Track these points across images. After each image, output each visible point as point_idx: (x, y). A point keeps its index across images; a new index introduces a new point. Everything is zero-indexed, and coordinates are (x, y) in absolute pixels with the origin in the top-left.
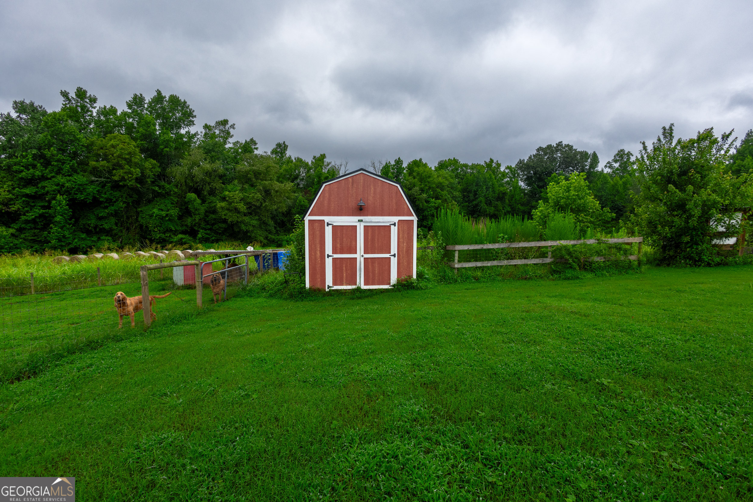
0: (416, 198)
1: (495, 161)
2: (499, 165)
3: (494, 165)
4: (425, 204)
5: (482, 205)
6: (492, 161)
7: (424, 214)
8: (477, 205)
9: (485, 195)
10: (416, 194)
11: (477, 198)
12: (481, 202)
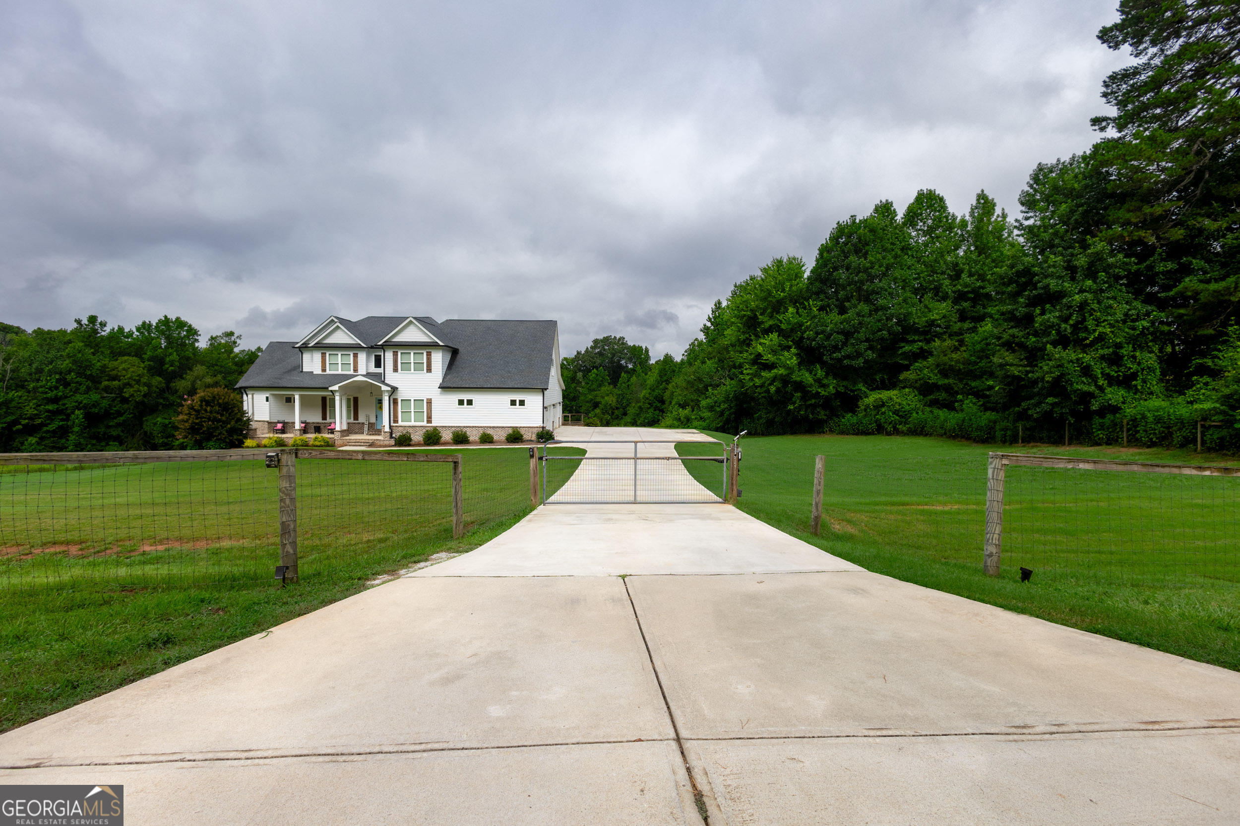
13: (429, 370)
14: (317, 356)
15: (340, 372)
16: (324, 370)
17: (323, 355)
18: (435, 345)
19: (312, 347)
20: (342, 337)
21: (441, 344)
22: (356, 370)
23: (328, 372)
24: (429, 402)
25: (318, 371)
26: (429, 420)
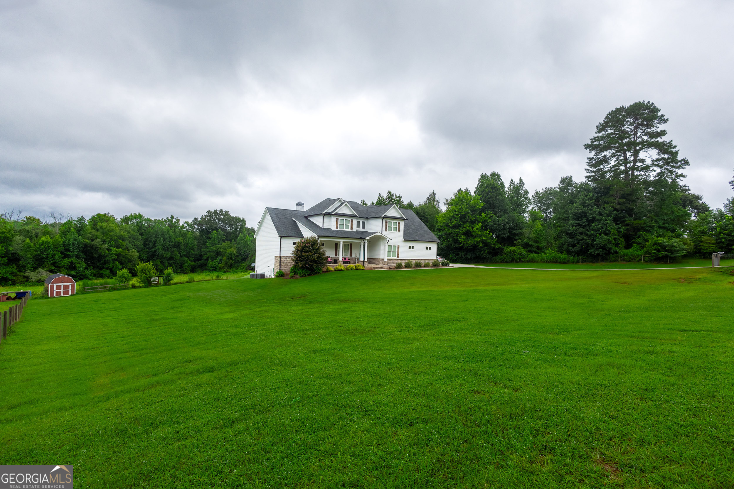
0: (98, 247)
1: (175, 217)
2: (178, 221)
3: (174, 220)
4: (107, 252)
5: (159, 251)
6: (172, 217)
7: (106, 259)
8: (155, 251)
9: (162, 245)
10: (98, 244)
11: (156, 246)
12: (159, 249)
13: (399, 231)
14: (334, 219)
15: (344, 229)
16: (337, 228)
17: (337, 219)
18: (402, 219)
19: (334, 214)
20: (344, 210)
21: (405, 219)
22: (352, 229)
23: (339, 229)
24: (399, 247)
25: (334, 228)
26: (398, 257)
